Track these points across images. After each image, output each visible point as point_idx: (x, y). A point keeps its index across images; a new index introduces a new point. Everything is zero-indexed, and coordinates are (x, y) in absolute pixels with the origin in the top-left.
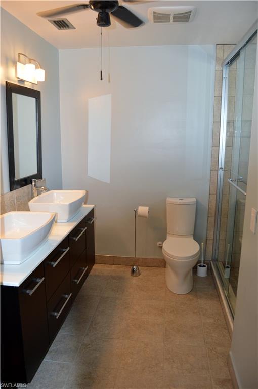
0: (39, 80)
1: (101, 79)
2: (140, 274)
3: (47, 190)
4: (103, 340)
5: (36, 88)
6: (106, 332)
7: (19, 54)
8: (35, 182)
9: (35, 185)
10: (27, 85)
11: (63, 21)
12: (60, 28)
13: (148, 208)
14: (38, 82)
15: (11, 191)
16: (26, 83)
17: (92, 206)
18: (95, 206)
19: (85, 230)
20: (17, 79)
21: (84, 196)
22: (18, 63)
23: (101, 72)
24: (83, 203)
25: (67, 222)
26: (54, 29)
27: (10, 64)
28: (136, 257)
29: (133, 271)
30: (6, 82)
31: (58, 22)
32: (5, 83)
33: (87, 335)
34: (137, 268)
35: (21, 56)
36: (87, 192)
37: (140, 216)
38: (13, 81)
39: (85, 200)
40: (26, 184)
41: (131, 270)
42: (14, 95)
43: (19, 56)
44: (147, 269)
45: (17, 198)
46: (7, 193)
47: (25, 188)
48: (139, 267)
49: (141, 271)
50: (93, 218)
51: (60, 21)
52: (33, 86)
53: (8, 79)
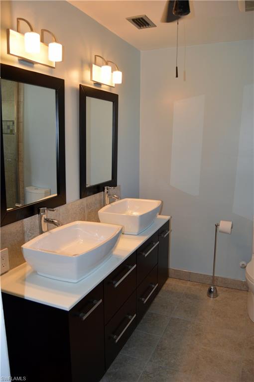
0: (116, 83)
1: (177, 76)
2: (217, 296)
3: (119, 198)
4: (167, 370)
5: (114, 92)
6: (172, 362)
7: (95, 56)
8: (108, 189)
9: (107, 192)
10: (104, 88)
11: (142, 18)
12: (140, 27)
13: (231, 223)
14: (115, 84)
15: (81, 198)
16: (102, 86)
17: (167, 218)
18: (171, 217)
19: (157, 244)
20: (93, 82)
21: (159, 207)
22: (93, 65)
23: (177, 67)
24: (158, 214)
25: (138, 234)
26: (133, 27)
27: (86, 66)
28: (215, 275)
29: (210, 291)
30: (80, 85)
31: (136, 20)
32: (79, 87)
33: (151, 361)
34: (215, 289)
35: (97, 58)
36: (162, 202)
37: (221, 232)
38: (89, 84)
39: (160, 210)
40: (98, 192)
41: (208, 289)
42: (88, 99)
43: (95, 58)
44: (227, 291)
45: (87, 205)
46: (77, 200)
47: (97, 195)
48: (217, 288)
49: (219, 292)
50: (169, 230)
51: (139, 19)
52: (110, 90)
53: (83, 82)
